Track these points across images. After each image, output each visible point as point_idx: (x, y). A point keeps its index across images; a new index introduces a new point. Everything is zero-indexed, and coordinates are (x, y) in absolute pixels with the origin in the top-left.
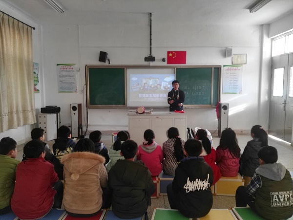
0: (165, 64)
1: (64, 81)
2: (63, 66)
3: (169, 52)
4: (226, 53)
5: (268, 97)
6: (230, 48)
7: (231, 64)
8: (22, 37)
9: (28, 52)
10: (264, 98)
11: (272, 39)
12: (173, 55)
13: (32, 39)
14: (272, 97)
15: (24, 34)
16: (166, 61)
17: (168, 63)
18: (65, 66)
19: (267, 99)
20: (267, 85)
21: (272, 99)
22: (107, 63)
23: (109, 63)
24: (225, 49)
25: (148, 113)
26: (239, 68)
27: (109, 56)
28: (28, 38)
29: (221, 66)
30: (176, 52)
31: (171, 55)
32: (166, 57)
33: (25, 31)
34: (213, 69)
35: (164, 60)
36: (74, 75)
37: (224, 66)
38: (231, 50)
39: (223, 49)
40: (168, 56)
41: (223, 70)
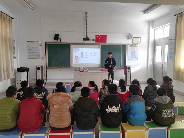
0: (94, 42)
1: (31, 52)
2: (31, 42)
3: (96, 36)
4: (129, 37)
5: (153, 62)
6: (131, 34)
7: (132, 43)
8: (7, 24)
9: (10, 33)
10: (150, 63)
11: (155, 29)
12: (99, 37)
13: (12, 25)
14: (155, 62)
15: (7, 22)
16: (95, 40)
17: (96, 42)
18: (32, 42)
19: (152, 63)
20: (152, 56)
21: (155, 63)
22: (59, 41)
23: (60, 41)
24: (129, 34)
25: (86, 72)
26: (136, 45)
27: (60, 37)
28: (9, 24)
29: (126, 44)
30: (101, 35)
31: (97, 37)
32: (95, 38)
33: (8, 20)
34: (122, 46)
35: (93, 40)
36: (38, 48)
37: (128, 44)
38: (132, 35)
39: (127, 34)
40: (96, 37)
41: (128, 47)
